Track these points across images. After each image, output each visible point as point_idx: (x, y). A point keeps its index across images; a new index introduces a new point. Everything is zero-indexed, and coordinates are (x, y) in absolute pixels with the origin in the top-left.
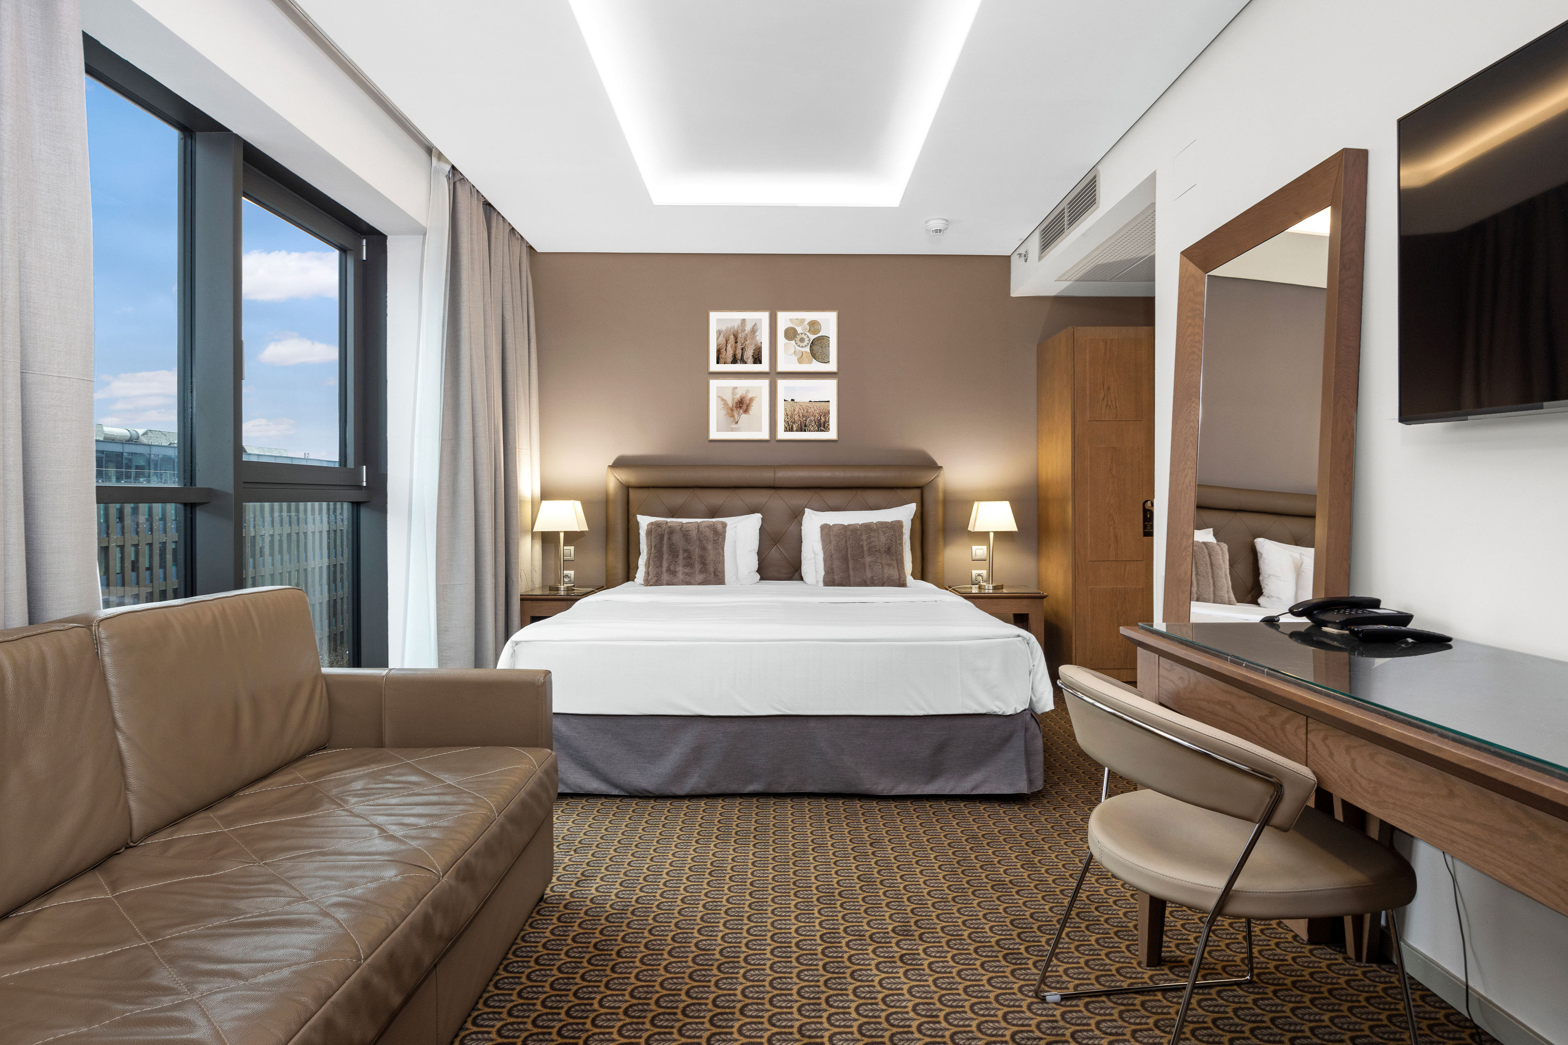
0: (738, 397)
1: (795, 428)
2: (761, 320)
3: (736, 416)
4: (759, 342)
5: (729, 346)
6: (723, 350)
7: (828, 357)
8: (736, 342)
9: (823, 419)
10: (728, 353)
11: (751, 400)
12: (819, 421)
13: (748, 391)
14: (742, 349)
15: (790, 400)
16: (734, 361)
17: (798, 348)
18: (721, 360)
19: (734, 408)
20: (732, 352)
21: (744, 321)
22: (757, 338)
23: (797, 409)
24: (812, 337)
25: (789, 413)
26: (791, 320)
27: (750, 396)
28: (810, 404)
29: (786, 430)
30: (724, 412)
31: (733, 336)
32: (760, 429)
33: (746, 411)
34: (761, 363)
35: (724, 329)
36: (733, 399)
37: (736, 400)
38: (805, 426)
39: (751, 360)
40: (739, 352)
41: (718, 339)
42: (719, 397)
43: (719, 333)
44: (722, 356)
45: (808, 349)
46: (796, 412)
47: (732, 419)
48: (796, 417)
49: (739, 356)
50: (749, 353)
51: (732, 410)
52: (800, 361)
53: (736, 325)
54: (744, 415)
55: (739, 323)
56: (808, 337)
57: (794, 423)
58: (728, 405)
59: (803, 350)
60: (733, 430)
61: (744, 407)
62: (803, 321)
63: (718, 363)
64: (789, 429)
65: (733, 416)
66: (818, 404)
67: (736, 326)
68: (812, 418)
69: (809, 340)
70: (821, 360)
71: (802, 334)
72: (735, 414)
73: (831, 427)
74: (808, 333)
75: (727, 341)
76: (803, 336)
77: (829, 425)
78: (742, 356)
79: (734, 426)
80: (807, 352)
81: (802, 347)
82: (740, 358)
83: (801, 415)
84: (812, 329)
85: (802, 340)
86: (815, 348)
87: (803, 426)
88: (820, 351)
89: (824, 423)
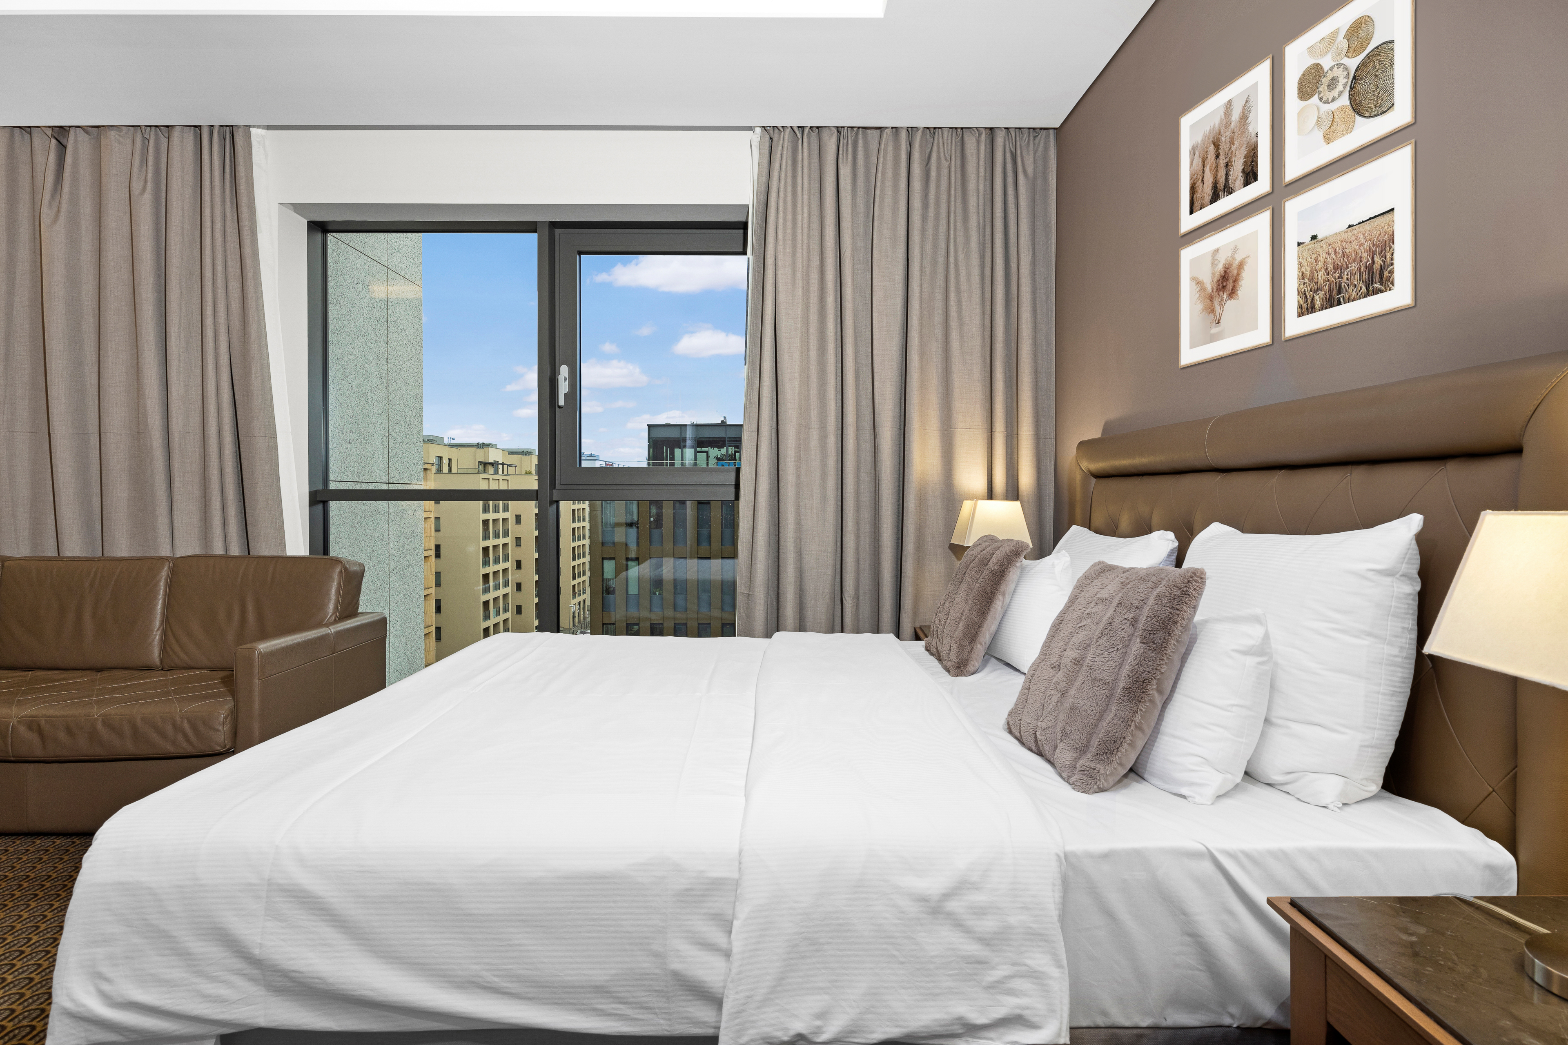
0: (1220, 267)
12: (1370, 268)
13: (1235, 250)
19: (1215, 294)
33: (1232, 294)
37: (1217, 276)
46: (1320, 265)
47: (1212, 315)
48: (1321, 276)
51: (1211, 299)
57: (1315, 291)
64: (1307, 308)
65: (1212, 311)
66: (1367, 226)
69: (1347, 76)
70: (1375, 111)
73: (1397, 276)
77: (1392, 272)
83: (1330, 267)
86: (1361, 87)
87: (1335, 291)
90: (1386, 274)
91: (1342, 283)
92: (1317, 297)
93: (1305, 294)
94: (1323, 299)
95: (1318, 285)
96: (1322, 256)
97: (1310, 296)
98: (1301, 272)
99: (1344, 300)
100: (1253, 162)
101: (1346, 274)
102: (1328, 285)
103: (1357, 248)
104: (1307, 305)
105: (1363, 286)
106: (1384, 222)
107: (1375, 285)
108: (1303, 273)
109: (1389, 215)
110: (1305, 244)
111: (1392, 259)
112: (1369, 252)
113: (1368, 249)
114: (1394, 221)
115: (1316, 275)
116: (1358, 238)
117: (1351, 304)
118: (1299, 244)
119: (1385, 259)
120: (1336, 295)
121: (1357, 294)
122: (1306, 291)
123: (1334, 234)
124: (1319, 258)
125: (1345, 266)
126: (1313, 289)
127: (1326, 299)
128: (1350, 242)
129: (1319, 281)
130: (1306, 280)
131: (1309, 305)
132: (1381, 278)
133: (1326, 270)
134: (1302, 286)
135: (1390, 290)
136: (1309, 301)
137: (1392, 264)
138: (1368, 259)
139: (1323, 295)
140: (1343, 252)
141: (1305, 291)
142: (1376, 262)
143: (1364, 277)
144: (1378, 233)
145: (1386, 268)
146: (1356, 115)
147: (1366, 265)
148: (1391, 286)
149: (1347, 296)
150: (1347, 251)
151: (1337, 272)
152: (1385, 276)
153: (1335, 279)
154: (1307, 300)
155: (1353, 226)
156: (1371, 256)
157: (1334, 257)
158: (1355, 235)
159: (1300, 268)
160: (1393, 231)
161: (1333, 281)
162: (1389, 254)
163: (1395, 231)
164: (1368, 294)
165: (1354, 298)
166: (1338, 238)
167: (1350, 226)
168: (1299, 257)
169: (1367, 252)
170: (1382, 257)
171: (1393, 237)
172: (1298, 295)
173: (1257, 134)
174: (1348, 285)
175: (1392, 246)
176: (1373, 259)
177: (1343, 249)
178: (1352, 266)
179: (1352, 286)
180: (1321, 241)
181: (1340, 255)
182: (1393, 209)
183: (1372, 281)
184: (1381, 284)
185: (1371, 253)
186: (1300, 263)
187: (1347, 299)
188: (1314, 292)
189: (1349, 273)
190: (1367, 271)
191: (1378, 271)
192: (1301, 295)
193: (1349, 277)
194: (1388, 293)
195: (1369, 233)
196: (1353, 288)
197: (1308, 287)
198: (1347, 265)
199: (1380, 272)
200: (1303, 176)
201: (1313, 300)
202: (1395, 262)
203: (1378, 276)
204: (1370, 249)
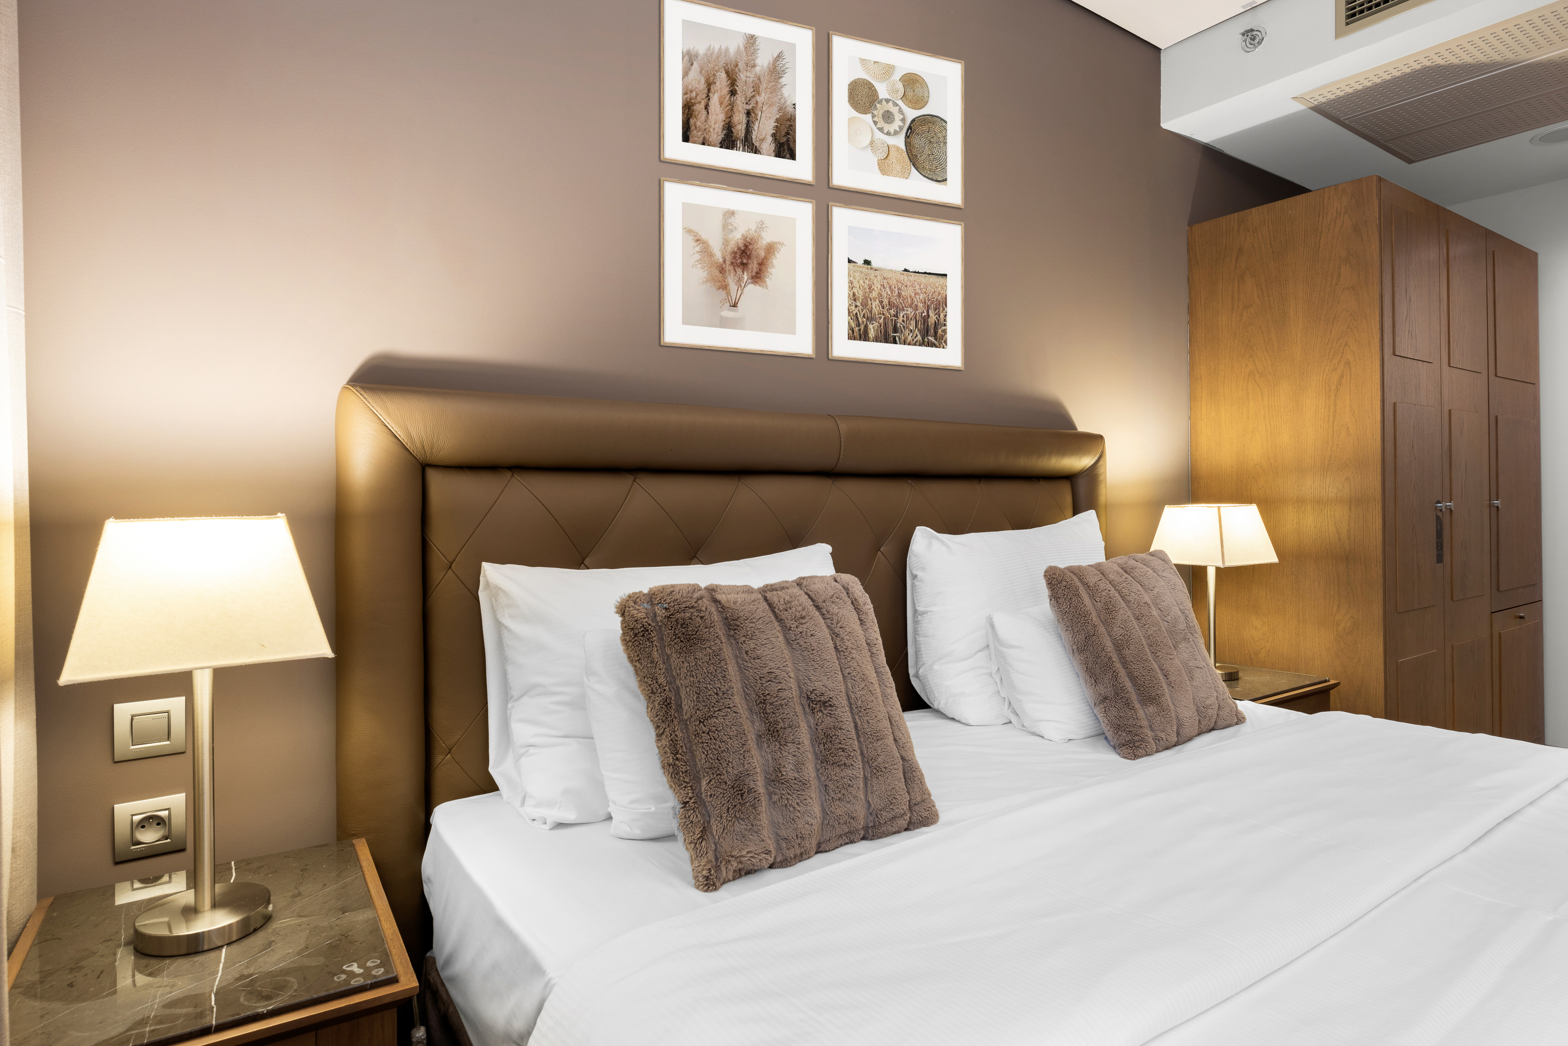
0: (737, 237)
1: (872, 334)
2: (793, 46)
3: (733, 287)
4: (789, 103)
5: (715, 99)
6: (699, 108)
7: (944, 169)
8: (733, 93)
9: (933, 318)
10: (712, 117)
11: (771, 249)
12: (925, 319)
13: (761, 226)
14: (748, 113)
15: (860, 262)
16: (728, 142)
17: (879, 135)
18: (694, 133)
19: (728, 267)
20: (721, 117)
21: (751, 40)
22: (786, 91)
23: (877, 286)
24: (912, 114)
25: (860, 294)
26: (863, 61)
27: (767, 238)
28: (905, 278)
29: (852, 337)
30: (700, 274)
31: (723, 75)
32: (790, 328)
33: (758, 277)
34: (793, 157)
35: (701, 50)
36: (726, 242)
37: (732, 246)
38: (895, 330)
39: (768, 145)
40: (740, 119)
41: (685, 74)
42: (688, 231)
43: (689, 58)
44: (698, 122)
45: (899, 142)
46: (874, 294)
47: (723, 294)
48: (875, 306)
49: (740, 130)
50: (765, 128)
51: (722, 271)
52: (884, 166)
53: (734, 46)
54: (751, 287)
55: (741, 42)
56: (901, 111)
57: (870, 319)
58: (711, 255)
59: (891, 141)
60: (724, 323)
61: (754, 266)
62: (889, 70)
63: (686, 138)
64: (859, 333)
65: (725, 287)
67: (732, 50)
68: (910, 311)
69: (903, 120)
70: (928, 173)
71: (887, 101)
72: (731, 281)
73: (949, 336)
74: (900, 103)
75: (709, 85)
76: (890, 107)
77: (945, 331)
78: (748, 131)
79: (728, 313)
80: (898, 149)
81: (888, 134)
82: (742, 134)
83: (886, 301)
84: (910, 94)
85: (888, 117)
86: (917, 141)
87: (890, 329)
88: (927, 151)
89: (936, 325)
90: (940, 331)
91: (898, 322)
92: (871, 326)
93: (857, 318)
94: (877, 330)
95: (871, 314)
96: (876, 285)
97: (863, 322)
98: (852, 291)
99: (899, 341)
100: (788, 134)
101: (901, 315)
102: (883, 318)
103: (913, 294)
104: (860, 330)
105: (918, 334)
106: (938, 283)
107: (930, 338)
108: (854, 295)
109: (943, 279)
110: (857, 264)
111: (945, 320)
112: (924, 304)
113: (923, 300)
114: (946, 286)
115: (870, 302)
116: (914, 286)
117: (906, 346)
118: (850, 261)
119: (939, 317)
120: (891, 332)
121: (913, 340)
122: (859, 314)
123: (890, 270)
124: (873, 287)
125: (901, 307)
126: (866, 316)
127: (881, 332)
128: (906, 286)
129: (873, 310)
130: (858, 304)
131: (861, 331)
132: (935, 333)
133: (881, 302)
134: (853, 308)
135: (943, 348)
136: (862, 327)
137: (945, 325)
138: (923, 311)
139: (878, 327)
140: (899, 292)
141: (856, 314)
142: (931, 316)
143: (919, 326)
144: (933, 290)
145: (940, 326)
146: (912, 165)
147: (922, 315)
148: (944, 344)
149: (903, 337)
150: (903, 293)
151: (893, 310)
152: (939, 333)
153: (891, 315)
154: (858, 325)
155: (909, 271)
156: (926, 309)
157: (889, 293)
158: (910, 282)
159: (851, 287)
160: (946, 296)
161: (888, 317)
162: (942, 314)
163: (947, 295)
164: (922, 344)
165: (910, 342)
166: (893, 275)
167: (905, 270)
168: (849, 275)
169: (922, 303)
170: (936, 314)
171: (946, 301)
172: (849, 315)
173: (794, 104)
174: (904, 327)
175: (945, 308)
176: (928, 312)
177: (899, 289)
178: (908, 311)
179: (907, 330)
180: (876, 270)
181: (896, 294)
182: (945, 275)
183: (927, 333)
184: (936, 339)
185: (926, 306)
186: (851, 282)
187: (903, 340)
188: (868, 319)
189: (905, 316)
190: (922, 321)
191: (933, 326)
192: (853, 317)
193: (905, 319)
194: (941, 349)
195: (925, 286)
196: (909, 332)
197: (861, 312)
198: (903, 307)
199: (935, 327)
200: (855, 190)
201: (866, 327)
202: (948, 323)
203: (932, 331)
204: (925, 302)
